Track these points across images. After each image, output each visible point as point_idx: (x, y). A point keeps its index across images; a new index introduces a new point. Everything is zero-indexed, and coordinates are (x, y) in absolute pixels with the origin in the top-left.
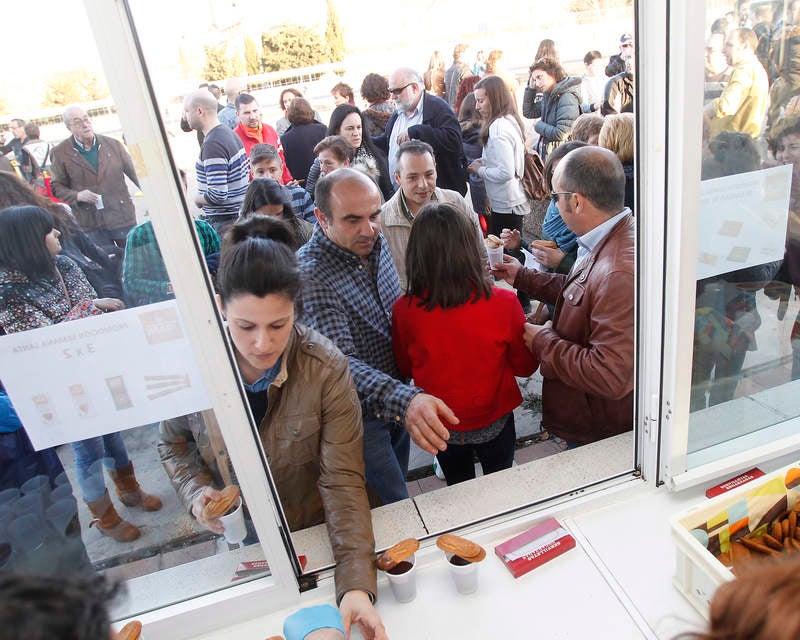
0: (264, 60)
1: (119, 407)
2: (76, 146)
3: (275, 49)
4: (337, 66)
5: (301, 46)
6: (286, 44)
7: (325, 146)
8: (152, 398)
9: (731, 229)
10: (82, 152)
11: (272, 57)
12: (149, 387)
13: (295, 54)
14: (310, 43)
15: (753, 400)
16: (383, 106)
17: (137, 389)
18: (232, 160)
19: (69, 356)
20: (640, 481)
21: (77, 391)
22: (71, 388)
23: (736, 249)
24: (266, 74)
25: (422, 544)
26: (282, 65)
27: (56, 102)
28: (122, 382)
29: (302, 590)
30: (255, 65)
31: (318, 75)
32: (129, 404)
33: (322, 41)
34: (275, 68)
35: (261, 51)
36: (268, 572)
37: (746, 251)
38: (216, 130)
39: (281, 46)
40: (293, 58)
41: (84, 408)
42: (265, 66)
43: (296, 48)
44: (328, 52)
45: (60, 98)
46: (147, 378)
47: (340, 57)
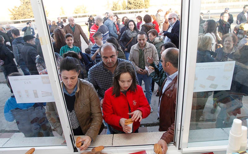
0: (127, 6)
1: (36, 97)
2: (70, 26)
3: (131, 4)
4: (146, 9)
5: (137, 3)
6: (134, 3)
7: (150, 32)
8: (43, 96)
9: (211, 78)
10: (71, 28)
11: (130, 6)
12: (42, 94)
13: (136, 5)
14: (140, 3)
15: (223, 130)
16: (149, 24)
17: (39, 93)
18: (105, 34)
19: (25, 83)
20: (175, 146)
21: (27, 92)
22: (25, 91)
23: (212, 85)
24: (127, 10)
25: (105, 148)
26: (132, 8)
27: (76, 13)
28: (36, 91)
29: (74, 152)
30: (125, 7)
31: (141, 12)
32: (38, 97)
33: (143, 2)
34: (130, 9)
35: (127, 4)
36: (66, 145)
37: (216, 86)
38: (102, 26)
39: (132, 3)
40: (135, 6)
41: (28, 96)
42: (127, 8)
43: (136, 4)
44: (145, 6)
45: (77, 12)
46: (42, 92)
47: (147, 7)
